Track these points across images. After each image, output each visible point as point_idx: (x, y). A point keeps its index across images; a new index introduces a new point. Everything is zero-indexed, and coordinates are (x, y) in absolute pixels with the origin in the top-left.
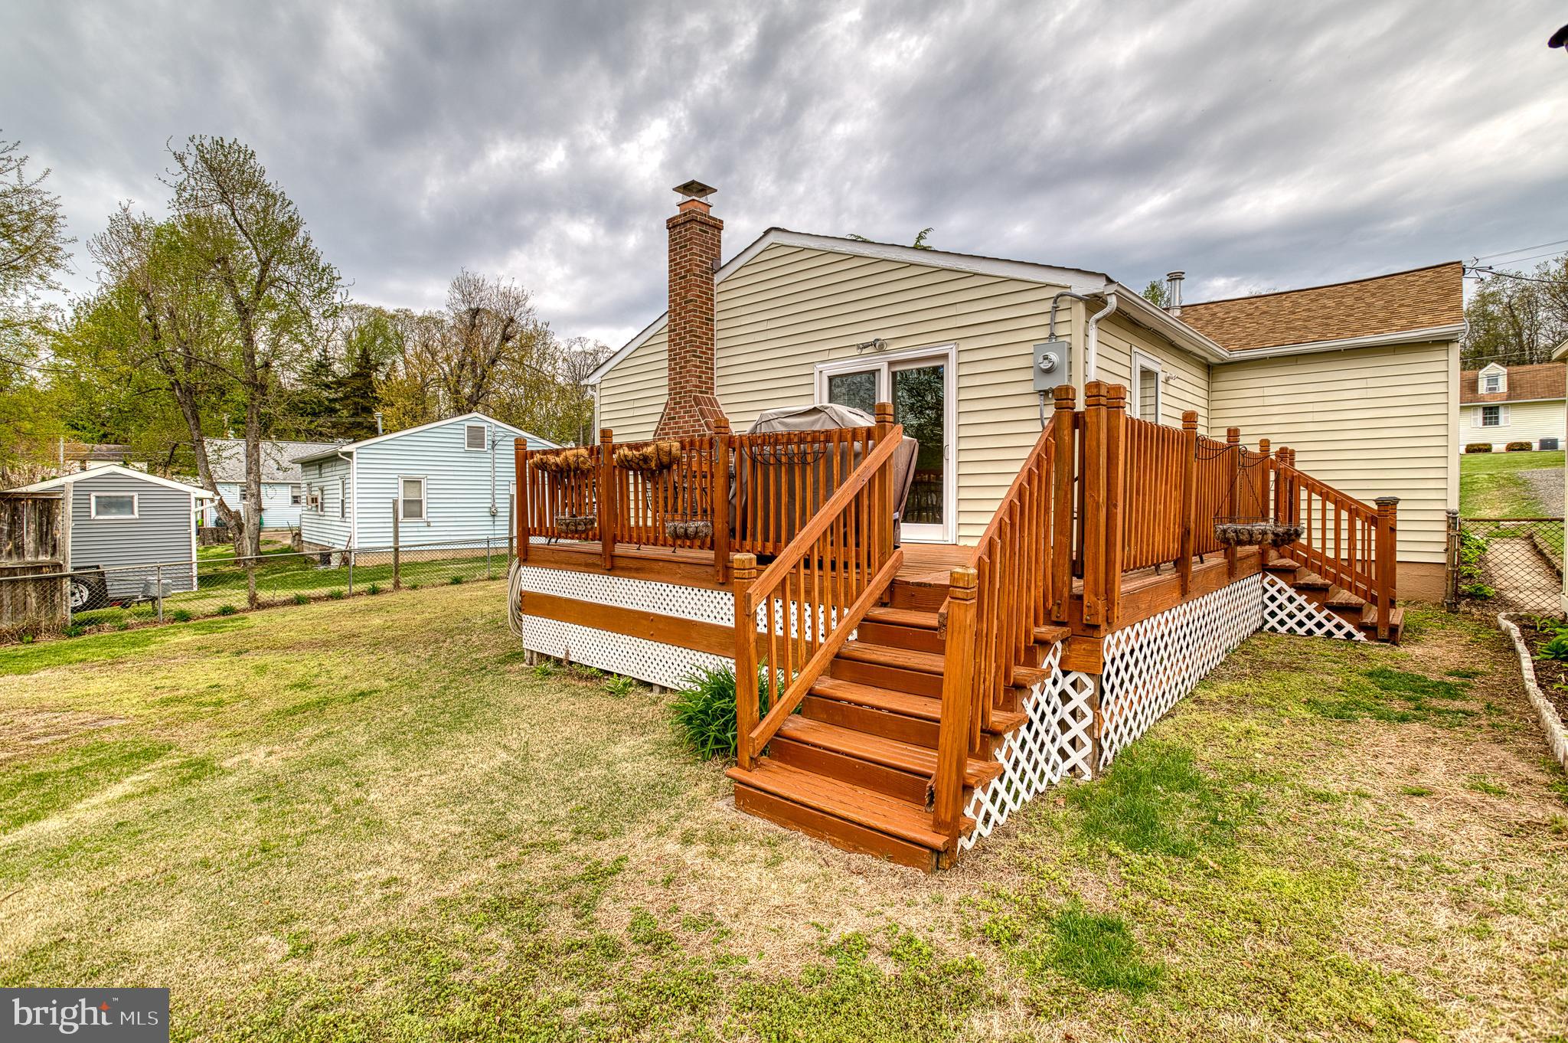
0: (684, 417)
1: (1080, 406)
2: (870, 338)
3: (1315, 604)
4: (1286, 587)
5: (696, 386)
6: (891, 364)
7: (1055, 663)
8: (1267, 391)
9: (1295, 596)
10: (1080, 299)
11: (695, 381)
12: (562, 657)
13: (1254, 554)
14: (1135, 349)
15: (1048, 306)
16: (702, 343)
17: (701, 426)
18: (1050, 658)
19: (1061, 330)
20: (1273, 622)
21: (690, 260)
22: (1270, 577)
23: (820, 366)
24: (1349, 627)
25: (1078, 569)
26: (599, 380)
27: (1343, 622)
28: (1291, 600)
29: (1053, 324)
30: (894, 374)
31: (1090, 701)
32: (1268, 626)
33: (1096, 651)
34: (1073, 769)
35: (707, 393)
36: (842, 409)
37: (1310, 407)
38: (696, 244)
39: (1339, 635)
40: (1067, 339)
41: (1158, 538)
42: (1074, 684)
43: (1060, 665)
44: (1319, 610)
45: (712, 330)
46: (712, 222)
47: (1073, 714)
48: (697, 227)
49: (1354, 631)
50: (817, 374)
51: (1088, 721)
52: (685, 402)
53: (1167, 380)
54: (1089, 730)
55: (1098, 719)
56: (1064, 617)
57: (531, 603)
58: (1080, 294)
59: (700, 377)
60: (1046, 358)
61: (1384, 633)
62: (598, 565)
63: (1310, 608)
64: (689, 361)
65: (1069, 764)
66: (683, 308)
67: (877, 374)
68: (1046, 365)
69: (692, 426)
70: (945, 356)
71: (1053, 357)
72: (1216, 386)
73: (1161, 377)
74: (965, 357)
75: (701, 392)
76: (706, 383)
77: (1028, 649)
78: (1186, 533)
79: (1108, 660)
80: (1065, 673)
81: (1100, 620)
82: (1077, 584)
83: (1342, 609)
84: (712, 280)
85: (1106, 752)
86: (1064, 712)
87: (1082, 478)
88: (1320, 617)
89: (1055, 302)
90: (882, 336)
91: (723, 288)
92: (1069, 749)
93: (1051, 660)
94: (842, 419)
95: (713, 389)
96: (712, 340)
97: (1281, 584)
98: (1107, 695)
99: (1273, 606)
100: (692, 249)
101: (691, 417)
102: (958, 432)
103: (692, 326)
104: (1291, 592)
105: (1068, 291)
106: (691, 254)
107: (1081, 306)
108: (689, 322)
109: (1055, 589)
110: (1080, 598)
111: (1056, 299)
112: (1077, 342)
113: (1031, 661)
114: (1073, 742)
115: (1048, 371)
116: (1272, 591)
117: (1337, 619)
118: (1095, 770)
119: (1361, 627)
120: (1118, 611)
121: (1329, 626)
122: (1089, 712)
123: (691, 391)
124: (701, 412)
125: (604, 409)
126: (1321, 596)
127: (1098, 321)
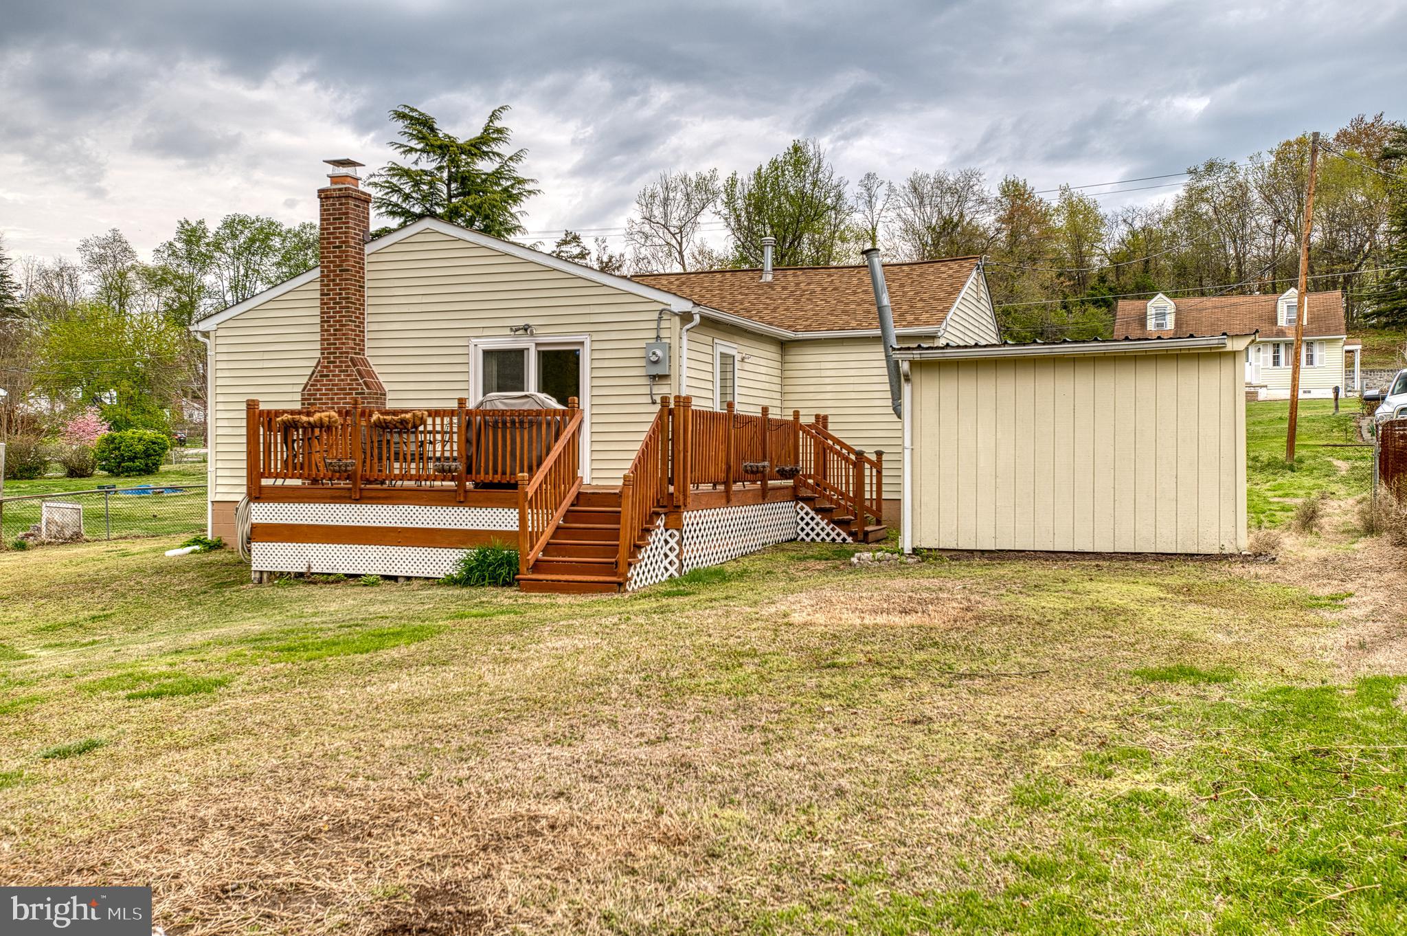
0: (339, 376)
1: (672, 406)
2: (521, 323)
3: (826, 521)
4: (810, 511)
5: (352, 348)
6: (537, 345)
7: (662, 525)
8: (823, 365)
9: (815, 516)
10: (676, 314)
11: (351, 343)
12: (304, 570)
13: (787, 488)
14: (716, 341)
15: (655, 316)
16: (356, 309)
17: (360, 384)
18: (659, 521)
19: (664, 334)
20: (803, 535)
21: (346, 233)
22: (801, 504)
23: (475, 341)
24: (844, 535)
25: (671, 482)
26: (215, 327)
27: (841, 532)
28: (812, 519)
29: (658, 329)
30: (539, 352)
31: (677, 543)
32: (799, 538)
33: (680, 519)
34: (671, 576)
35: (359, 354)
36: (542, 396)
37: (851, 380)
38: (351, 218)
39: (839, 540)
40: (667, 341)
41: (712, 470)
42: (670, 536)
43: (664, 526)
44: (828, 524)
45: (363, 296)
46: (363, 197)
47: (670, 549)
48: (352, 202)
49: (846, 537)
50: (472, 347)
51: (677, 551)
52: (340, 362)
53: (743, 360)
54: (677, 556)
55: (681, 551)
56: (665, 504)
57: (262, 532)
58: (676, 311)
59: (355, 340)
60: (654, 353)
61: (861, 536)
62: (345, 497)
63: (823, 524)
64: (345, 325)
65: (669, 573)
66: (338, 275)
67: (526, 352)
68: (654, 358)
69: (349, 384)
70: (582, 343)
71: (659, 352)
72: (788, 358)
73: (738, 357)
74: (597, 346)
75: (356, 353)
76: (359, 345)
77: (650, 516)
78: (729, 468)
79: (685, 523)
80: (667, 530)
81: (681, 503)
82: (671, 489)
83: (839, 523)
84: (363, 250)
85: (685, 568)
86: (666, 549)
87: (672, 440)
88: (828, 529)
89: (660, 314)
90: (531, 322)
91: (374, 258)
92: (668, 566)
93: (660, 522)
94: (543, 402)
95: (363, 350)
96: (363, 305)
97: (807, 508)
98: (685, 540)
99: (802, 524)
100: (348, 223)
101: (348, 376)
102: (591, 401)
103: (348, 294)
104: (812, 513)
105: (668, 307)
106: (346, 228)
107: (677, 319)
108: (344, 289)
109: (661, 490)
110: (672, 494)
111: (661, 312)
112: (675, 345)
113: (651, 522)
114: (670, 563)
115: (656, 363)
116: (802, 514)
117: (838, 530)
118: (680, 575)
119: (850, 534)
120: (689, 500)
121: (833, 535)
122: (677, 548)
123: (347, 353)
124: (358, 371)
125: (219, 357)
126: (829, 515)
127: (688, 330)
